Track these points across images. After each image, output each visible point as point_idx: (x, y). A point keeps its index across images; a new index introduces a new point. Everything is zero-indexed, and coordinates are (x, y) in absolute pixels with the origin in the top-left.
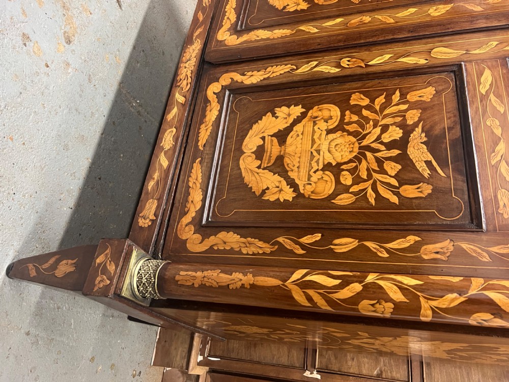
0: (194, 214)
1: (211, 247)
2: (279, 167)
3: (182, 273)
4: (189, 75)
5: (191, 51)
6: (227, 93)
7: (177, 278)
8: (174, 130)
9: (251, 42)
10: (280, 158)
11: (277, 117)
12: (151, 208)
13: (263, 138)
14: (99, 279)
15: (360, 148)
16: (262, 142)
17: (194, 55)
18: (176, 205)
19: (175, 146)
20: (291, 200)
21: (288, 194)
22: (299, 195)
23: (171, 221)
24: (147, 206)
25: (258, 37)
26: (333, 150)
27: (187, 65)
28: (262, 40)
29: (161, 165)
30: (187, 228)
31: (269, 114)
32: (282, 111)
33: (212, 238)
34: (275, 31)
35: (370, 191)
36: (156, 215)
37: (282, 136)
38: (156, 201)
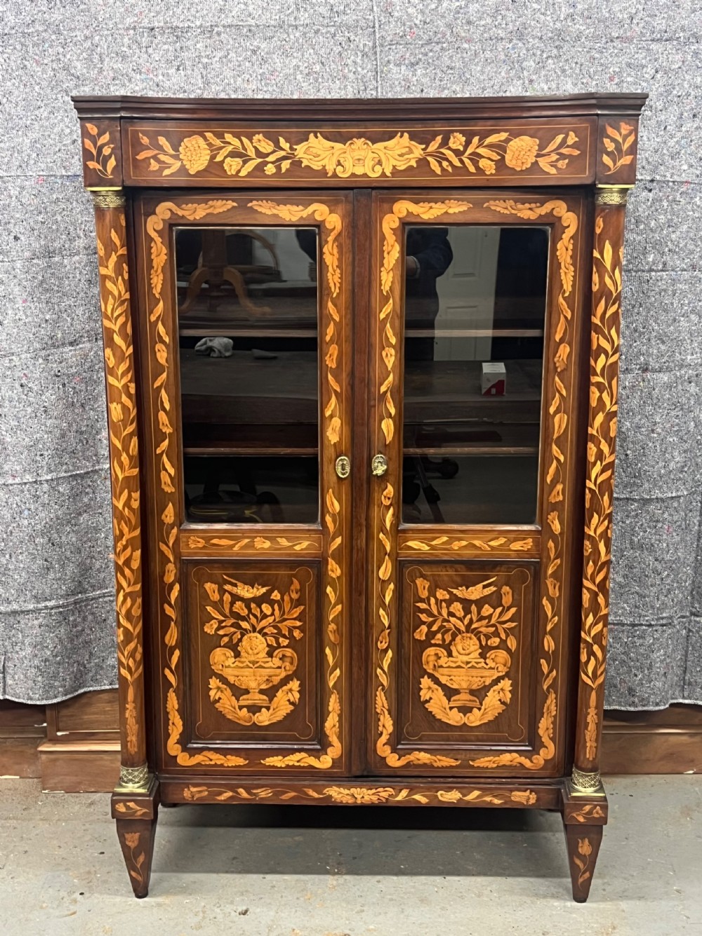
0: (523, 758)
1: (551, 739)
2: (480, 693)
3: (588, 756)
4: (374, 791)
5: (341, 795)
6: (399, 747)
7: (591, 759)
8: (440, 792)
9: (341, 732)
10: (472, 692)
11: (431, 698)
12: (520, 796)
13: (451, 708)
14: (596, 816)
15: (467, 632)
16: (456, 709)
17: (347, 791)
18: (513, 775)
19: (457, 788)
20: (510, 682)
21: (506, 684)
22: (507, 675)
23: (529, 776)
24: (517, 799)
25: (334, 726)
26: (467, 652)
27: (359, 797)
28: (340, 721)
29: (478, 797)
30: (534, 761)
31: (426, 706)
32: (424, 694)
33: (543, 740)
34: (330, 709)
35: (505, 626)
36: (525, 790)
37: (450, 693)
38: (513, 793)
